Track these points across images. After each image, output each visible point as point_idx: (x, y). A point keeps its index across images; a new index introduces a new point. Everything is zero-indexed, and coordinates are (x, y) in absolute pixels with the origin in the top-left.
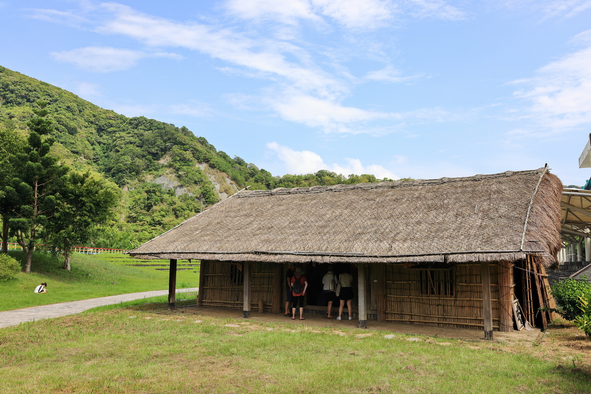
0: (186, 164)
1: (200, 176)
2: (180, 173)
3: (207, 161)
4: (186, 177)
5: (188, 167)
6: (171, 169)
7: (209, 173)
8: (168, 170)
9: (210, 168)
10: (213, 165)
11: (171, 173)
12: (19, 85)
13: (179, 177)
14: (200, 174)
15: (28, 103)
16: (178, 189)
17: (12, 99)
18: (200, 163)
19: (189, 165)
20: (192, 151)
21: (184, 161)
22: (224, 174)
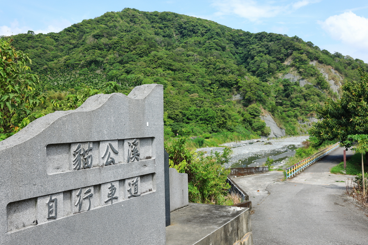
0: (303, 63)
1: (314, 71)
2: (300, 70)
3: (317, 59)
4: (305, 72)
5: (305, 65)
6: (293, 68)
7: (319, 68)
8: (292, 69)
9: (319, 64)
10: (322, 61)
11: (294, 71)
12: (188, 24)
13: (300, 72)
14: (314, 69)
15: (194, 34)
16: (301, 81)
17: (185, 33)
18: (312, 61)
19: (305, 64)
20: (306, 53)
21: (302, 61)
22: (330, 67)
